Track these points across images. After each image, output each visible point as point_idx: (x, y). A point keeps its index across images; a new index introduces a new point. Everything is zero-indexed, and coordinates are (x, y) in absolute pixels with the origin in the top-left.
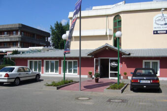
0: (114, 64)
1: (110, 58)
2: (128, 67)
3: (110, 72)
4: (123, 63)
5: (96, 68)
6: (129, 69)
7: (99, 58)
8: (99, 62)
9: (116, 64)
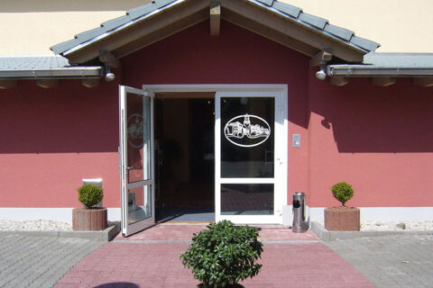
0: (244, 128)
1: (223, 91)
2: (342, 149)
3: (219, 181)
4: (316, 119)
5: (134, 159)
6: (349, 157)
7: (148, 91)
8: (149, 116)
9: (258, 130)
